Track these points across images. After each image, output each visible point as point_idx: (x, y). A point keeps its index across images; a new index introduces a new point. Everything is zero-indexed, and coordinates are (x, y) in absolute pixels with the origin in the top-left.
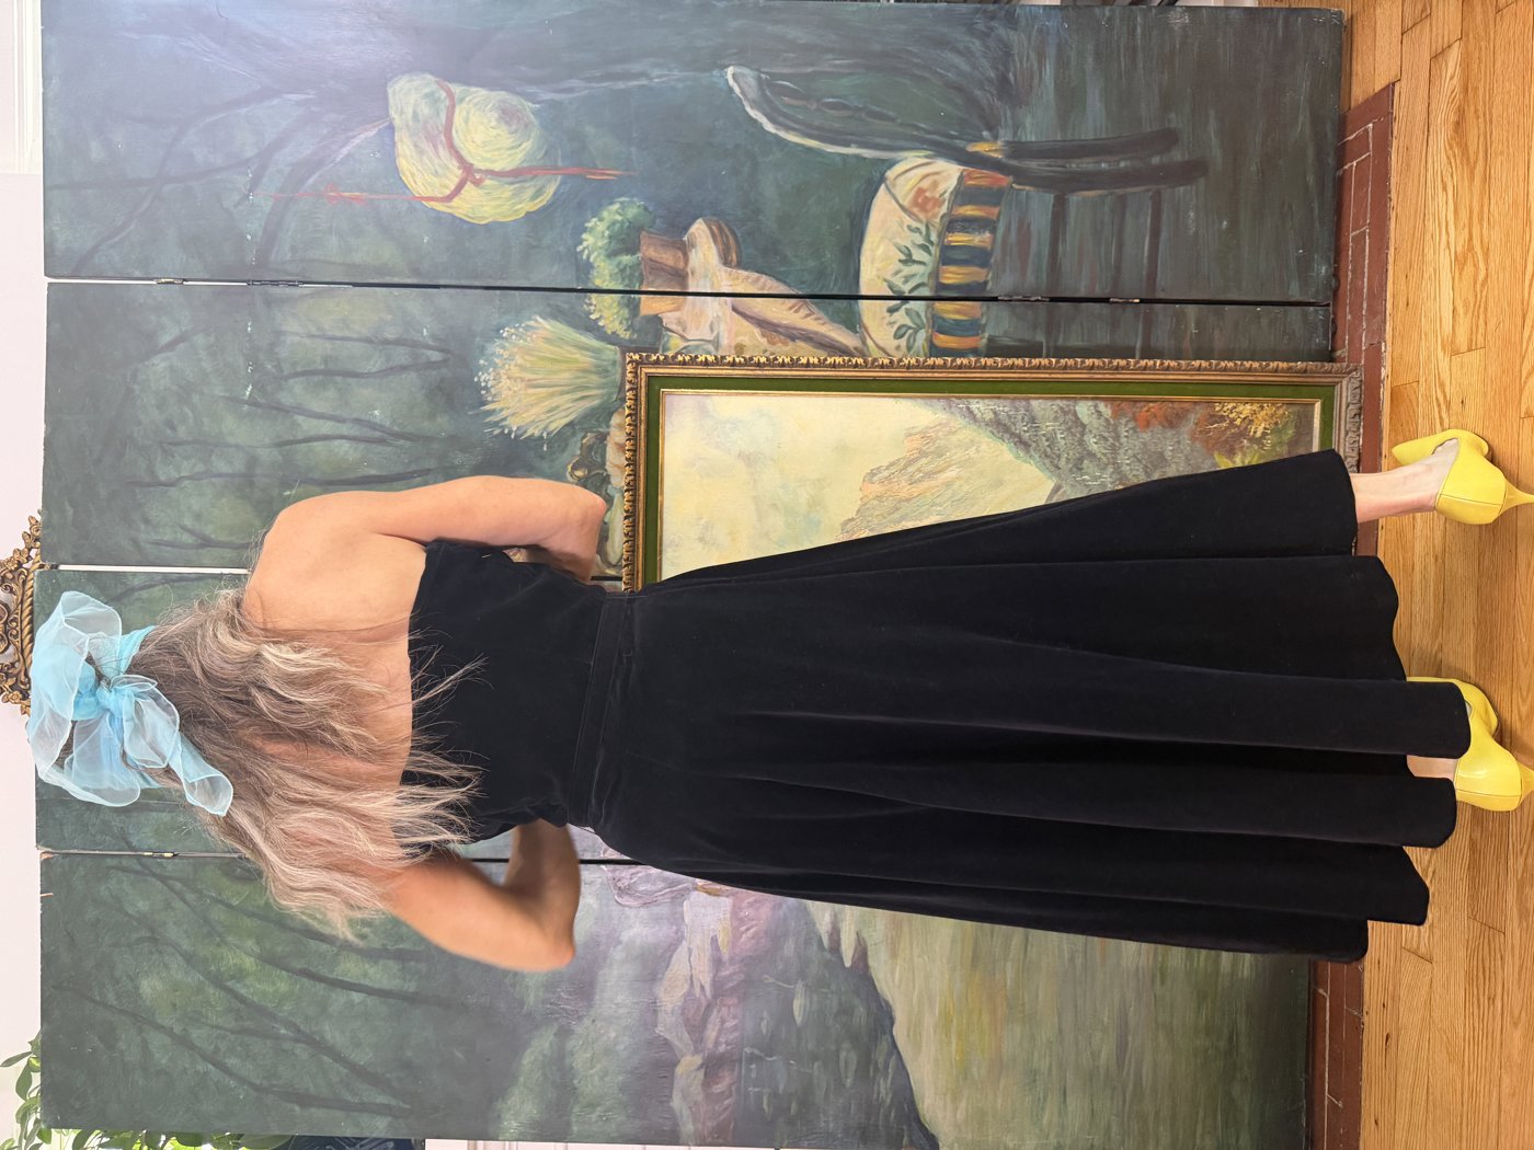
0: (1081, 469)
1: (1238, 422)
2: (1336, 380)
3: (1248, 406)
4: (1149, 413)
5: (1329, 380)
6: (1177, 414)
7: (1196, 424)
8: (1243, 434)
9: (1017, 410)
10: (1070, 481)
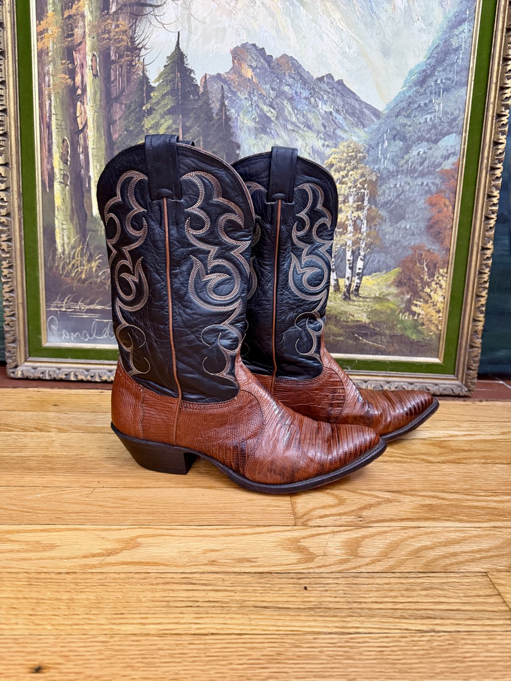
0: (394, 139)
1: (427, 290)
2: (460, 376)
3: (441, 299)
4: (442, 205)
5: (461, 369)
6: (439, 233)
7: (429, 251)
8: (416, 294)
9: (458, 73)
10: (384, 128)
